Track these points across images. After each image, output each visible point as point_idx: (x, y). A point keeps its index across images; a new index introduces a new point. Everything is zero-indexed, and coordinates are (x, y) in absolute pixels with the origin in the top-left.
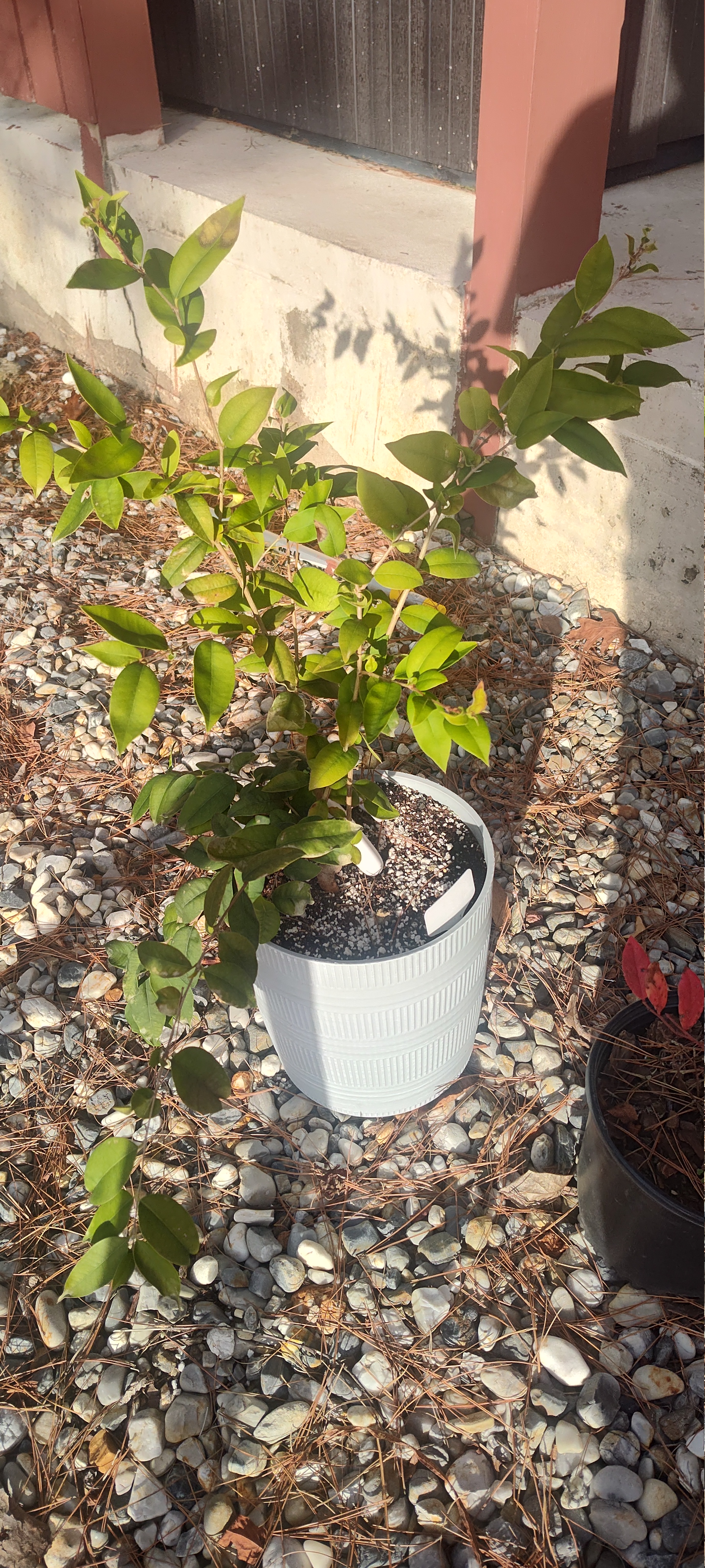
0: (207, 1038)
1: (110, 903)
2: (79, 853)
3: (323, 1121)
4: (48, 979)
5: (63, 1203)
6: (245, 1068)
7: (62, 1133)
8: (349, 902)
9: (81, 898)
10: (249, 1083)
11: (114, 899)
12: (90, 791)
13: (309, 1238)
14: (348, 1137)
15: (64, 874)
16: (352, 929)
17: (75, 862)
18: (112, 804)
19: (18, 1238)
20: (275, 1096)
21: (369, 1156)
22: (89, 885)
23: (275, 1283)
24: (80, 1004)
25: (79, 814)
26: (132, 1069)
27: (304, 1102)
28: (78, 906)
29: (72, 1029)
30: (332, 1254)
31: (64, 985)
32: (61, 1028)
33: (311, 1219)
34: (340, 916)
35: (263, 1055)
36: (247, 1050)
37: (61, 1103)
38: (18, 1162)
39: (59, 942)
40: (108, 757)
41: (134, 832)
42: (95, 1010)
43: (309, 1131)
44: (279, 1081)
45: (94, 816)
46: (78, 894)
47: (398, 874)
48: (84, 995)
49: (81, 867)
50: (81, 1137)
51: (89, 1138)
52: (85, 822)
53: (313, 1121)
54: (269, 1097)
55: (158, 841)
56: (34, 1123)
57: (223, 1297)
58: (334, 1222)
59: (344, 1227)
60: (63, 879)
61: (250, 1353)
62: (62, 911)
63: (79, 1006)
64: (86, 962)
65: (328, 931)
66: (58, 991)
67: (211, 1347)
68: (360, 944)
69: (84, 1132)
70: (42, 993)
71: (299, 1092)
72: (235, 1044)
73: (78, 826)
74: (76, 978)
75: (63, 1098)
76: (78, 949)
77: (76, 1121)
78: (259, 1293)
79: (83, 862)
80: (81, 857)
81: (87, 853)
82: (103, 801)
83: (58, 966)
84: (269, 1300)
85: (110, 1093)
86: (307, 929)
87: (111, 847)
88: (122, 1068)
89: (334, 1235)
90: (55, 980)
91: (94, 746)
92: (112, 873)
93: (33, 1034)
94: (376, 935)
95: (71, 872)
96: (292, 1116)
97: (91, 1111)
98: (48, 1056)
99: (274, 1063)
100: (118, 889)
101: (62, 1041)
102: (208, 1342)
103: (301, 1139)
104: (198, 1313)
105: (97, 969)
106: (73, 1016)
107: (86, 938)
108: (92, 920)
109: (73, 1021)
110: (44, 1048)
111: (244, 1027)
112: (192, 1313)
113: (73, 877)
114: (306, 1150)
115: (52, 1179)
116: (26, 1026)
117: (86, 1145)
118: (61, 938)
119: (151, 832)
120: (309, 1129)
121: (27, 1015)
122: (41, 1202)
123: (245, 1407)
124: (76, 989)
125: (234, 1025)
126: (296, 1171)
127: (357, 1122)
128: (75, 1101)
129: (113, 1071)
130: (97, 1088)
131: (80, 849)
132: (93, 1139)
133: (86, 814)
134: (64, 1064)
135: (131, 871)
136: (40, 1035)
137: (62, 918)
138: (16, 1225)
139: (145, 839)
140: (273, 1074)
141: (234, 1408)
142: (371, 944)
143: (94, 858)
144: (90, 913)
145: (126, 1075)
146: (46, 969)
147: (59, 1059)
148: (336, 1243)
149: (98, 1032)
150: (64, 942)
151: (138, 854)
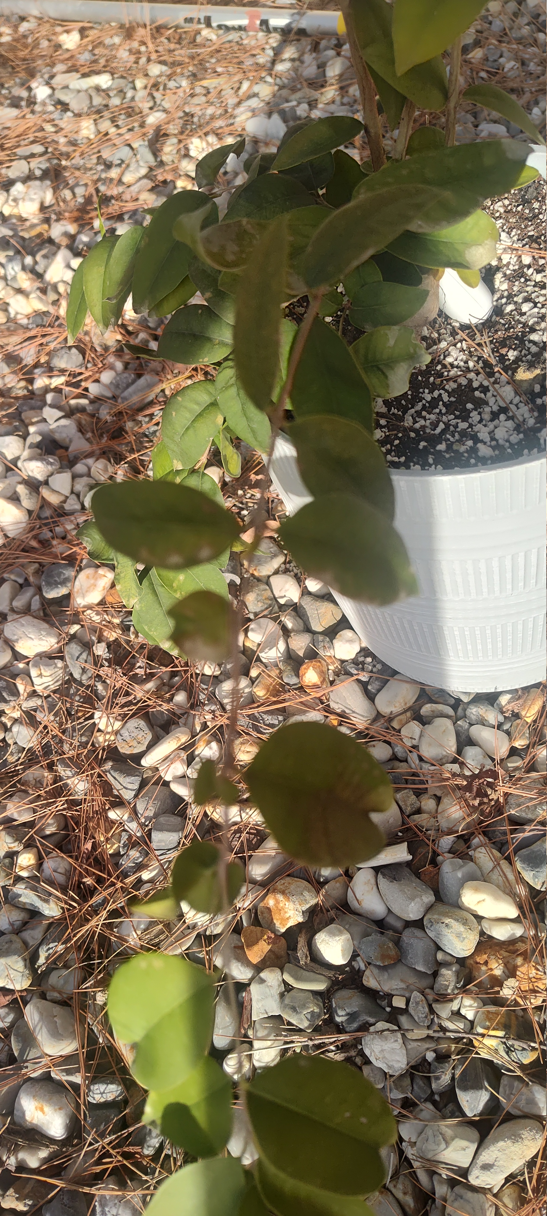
0: (252, 626)
1: (85, 480)
2: (32, 429)
3: (440, 707)
4: (30, 592)
5: (117, 878)
6: (312, 655)
7: (94, 784)
8: (453, 372)
9: (46, 483)
10: (323, 674)
11: (89, 475)
12: (29, 355)
13: (471, 877)
14: (483, 722)
15: (18, 458)
16: (474, 414)
17: (30, 440)
18: (60, 363)
19: (69, 939)
20: (364, 685)
21: (519, 743)
22: (51, 464)
23: (439, 948)
24: (76, 614)
25: (23, 384)
26: (164, 684)
27: (406, 686)
28: (45, 492)
29: (74, 649)
30: (512, 894)
31: (52, 594)
32: (60, 651)
33: (462, 846)
34: (445, 397)
35: (332, 632)
36: (308, 629)
37: (84, 745)
38: (48, 832)
39: (34, 544)
40: (41, 307)
41: (94, 389)
42: (96, 618)
43: (424, 723)
44: (363, 663)
45: (40, 382)
46: (40, 477)
47: (525, 307)
48: (80, 601)
49: (38, 445)
50: (120, 787)
51: (130, 786)
52: (32, 392)
53: (427, 709)
54: (357, 688)
55: (126, 394)
56: (57, 779)
57: (370, 981)
58: (501, 846)
59: (516, 851)
60: (19, 464)
61: (430, 1056)
62: (27, 503)
63: (76, 618)
64: (72, 560)
65: (435, 425)
66: (46, 603)
67: (372, 1059)
68: (500, 434)
69: (121, 779)
70: (27, 611)
71: (395, 673)
72: (289, 625)
73: (25, 397)
74: (64, 583)
75: (84, 739)
76: (59, 547)
77: (108, 765)
78: (420, 968)
79: (39, 438)
80: (35, 433)
81: (42, 427)
82: (48, 362)
83: (39, 572)
84: (435, 974)
85: (142, 723)
86: (398, 428)
87: (69, 413)
88: (150, 685)
89: (504, 864)
90: (39, 590)
91: (20, 297)
92: (79, 444)
93: (28, 663)
94: (524, 412)
95: (26, 453)
96: (396, 708)
97: (124, 749)
98: (53, 687)
99: (350, 641)
100: (90, 461)
101: (66, 666)
102: (367, 1052)
103: (417, 737)
104: (340, 1012)
105: (88, 566)
106: (72, 632)
107: (66, 532)
108: (67, 507)
109: (73, 637)
110: (45, 679)
111: (296, 600)
112: (331, 1011)
113: (31, 459)
114: (427, 752)
115: (95, 846)
116: (17, 656)
117: (128, 795)
118: (35, 537)
119: (115, 385)
120: (424, 721)
121: (12, 641)
122: (88, 881)
123: (447, 1144)
124: (67, 597)
125: (282, 601)
126: (422, 782)
127: (491, 699)
128: (101, 739)
129: (139, 692)
130: (124, 718)
131: (33, 424)
132: (136, 786)
133: (31, 381)
134: (75, 694)
135: (101, 436)
136: (36, 665)
137: (30, 512)
138: (63, 919)
139: (109, 395)
140: (353, 656)
141: (431, 1146)
142: (518, 428)
143: (52, 431)
144: (62, 498)
145: (158, 693)
146: (26, 580)
147: (68, 689)
148: (511, 877)
149: (109, 646)
150: (40, 542)
151: (105, 414)
